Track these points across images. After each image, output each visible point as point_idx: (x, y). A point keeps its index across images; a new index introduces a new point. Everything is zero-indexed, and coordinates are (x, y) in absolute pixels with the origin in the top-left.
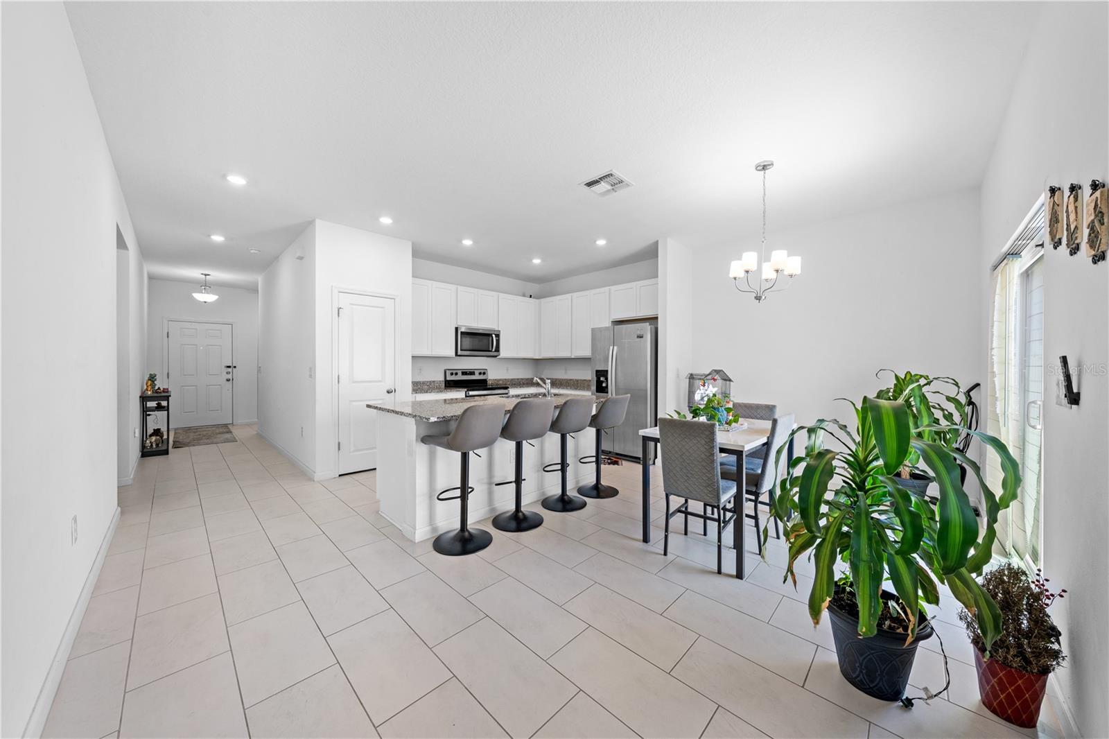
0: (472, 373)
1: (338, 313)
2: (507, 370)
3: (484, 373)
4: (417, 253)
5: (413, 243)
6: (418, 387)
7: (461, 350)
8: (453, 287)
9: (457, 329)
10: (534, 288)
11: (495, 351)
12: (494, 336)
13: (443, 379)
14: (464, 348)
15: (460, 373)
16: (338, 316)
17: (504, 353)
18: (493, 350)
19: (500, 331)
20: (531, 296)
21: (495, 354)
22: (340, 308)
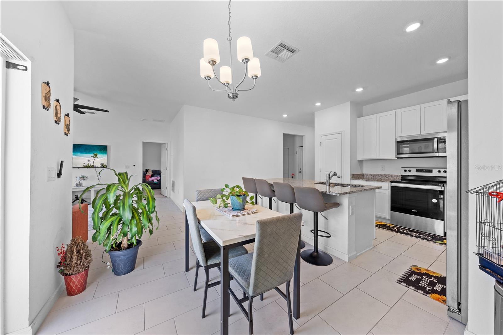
1: (321, 145)
5: (351, 102)
7: (398, 154)
12: (436, 139)
18: (436, 151)
22: (321, 143)
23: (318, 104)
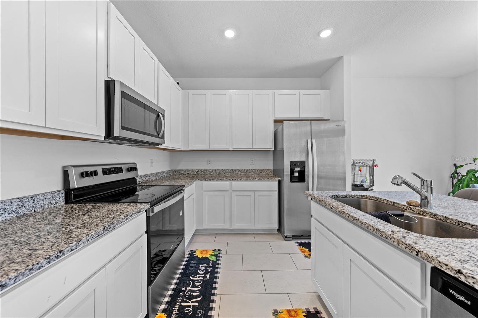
12: (161, 116)
15: (99, 170)
18: (161, 135)
19: (164, 111)
20: (178, 84)
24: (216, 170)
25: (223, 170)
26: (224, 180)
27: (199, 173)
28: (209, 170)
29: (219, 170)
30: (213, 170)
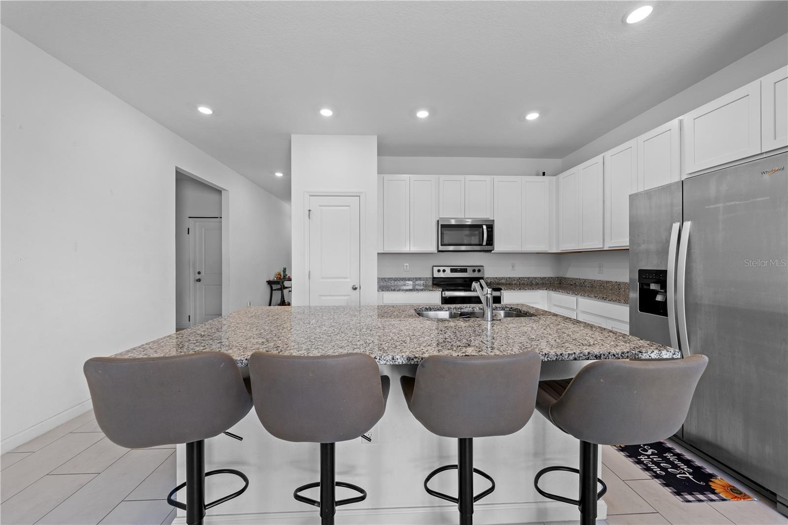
0: (464, 270)
1: (309, 215)
2: (513, 267)
3: (479, 271)
4: (383, 150)
5: (378, 137)
6: (385, 285)
7: (442, 245)
8: (433, 177)
9: (438, 221)
10: (549, 164)
11: (487, 244)
12: (485, 227)
13: (431, 277)
14: (446, 242)
15: (448, 270)
16: (309, 218)
17: (499, 246)
18: (484, 243)
19: (493, 221)
20: (544, 174)
21: (489, 248)
22: (310, 210)
23: (326, 113)
24: (607, 282)
25: (616, 282)
26: (569, 294)
27: (586, 283)
28: (598, 281)
29: (611, 282)
30: (603, 282)
